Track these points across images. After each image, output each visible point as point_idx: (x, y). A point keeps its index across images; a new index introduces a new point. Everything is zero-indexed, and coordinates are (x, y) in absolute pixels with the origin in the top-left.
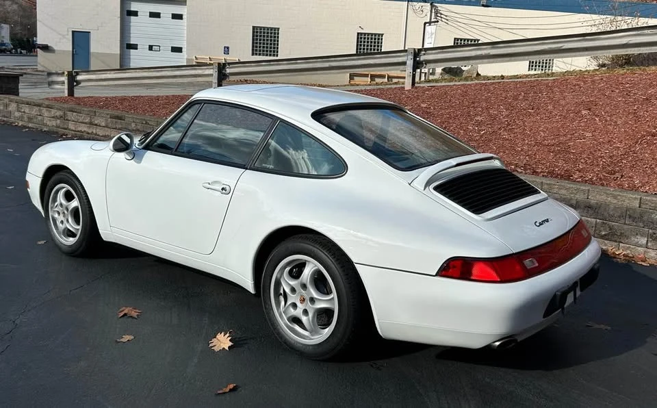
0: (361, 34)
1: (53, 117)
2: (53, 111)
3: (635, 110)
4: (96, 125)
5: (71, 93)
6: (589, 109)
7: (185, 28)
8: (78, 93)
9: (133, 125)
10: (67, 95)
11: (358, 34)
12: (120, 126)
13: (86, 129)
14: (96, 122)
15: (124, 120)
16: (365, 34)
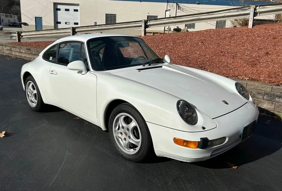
0: (149, 16)
1: (7, 50)
2: (7, 47)
3: (219, 42)
4: (22, 52)
5: (19, 40)
6: (202, 43)
7: (79, 15)
8: (22, 41)
9: (34, 52)
10: (17, 41)
11: (148, 16)
12: (29, 53)
13: (18, 54)
14: (21, 51)
15: (31, 50)
16: (150, 16)
